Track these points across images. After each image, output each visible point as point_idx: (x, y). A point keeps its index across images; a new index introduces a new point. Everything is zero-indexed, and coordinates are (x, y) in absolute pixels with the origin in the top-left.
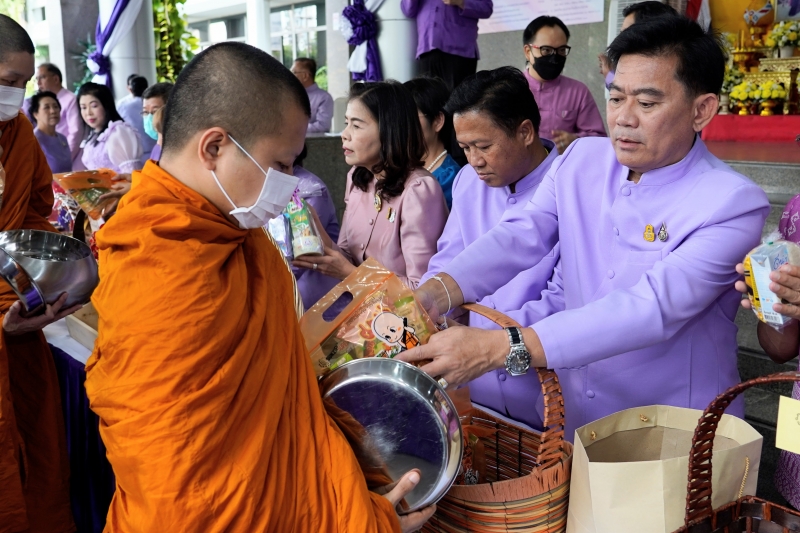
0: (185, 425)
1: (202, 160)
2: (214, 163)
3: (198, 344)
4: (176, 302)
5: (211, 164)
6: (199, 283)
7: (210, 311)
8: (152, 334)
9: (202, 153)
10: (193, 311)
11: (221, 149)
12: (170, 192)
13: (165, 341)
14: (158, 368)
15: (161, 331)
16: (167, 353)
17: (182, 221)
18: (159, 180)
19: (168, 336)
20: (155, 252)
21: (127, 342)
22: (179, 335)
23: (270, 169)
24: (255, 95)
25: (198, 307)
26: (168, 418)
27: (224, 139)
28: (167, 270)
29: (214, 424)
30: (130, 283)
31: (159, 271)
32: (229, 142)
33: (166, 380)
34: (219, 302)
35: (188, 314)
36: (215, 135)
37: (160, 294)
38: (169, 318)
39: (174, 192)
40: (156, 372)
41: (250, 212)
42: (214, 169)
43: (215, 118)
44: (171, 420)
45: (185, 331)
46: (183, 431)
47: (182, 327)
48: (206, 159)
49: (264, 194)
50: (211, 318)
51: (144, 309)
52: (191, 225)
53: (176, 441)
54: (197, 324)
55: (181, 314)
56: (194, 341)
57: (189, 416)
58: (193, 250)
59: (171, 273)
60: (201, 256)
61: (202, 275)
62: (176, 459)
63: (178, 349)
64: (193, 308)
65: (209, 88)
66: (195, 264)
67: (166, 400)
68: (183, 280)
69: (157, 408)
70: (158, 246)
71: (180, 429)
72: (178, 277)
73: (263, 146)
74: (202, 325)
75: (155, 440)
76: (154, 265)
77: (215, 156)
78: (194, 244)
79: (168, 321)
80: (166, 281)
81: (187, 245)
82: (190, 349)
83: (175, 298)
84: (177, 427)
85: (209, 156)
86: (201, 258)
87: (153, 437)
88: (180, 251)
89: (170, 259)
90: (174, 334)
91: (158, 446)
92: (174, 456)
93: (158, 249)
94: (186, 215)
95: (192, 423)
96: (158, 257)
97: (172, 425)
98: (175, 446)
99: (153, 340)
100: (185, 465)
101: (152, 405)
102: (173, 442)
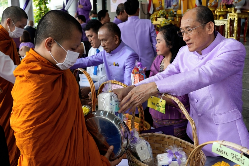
1: (46, 48)
2: (50, 49)
4: (35, 94)
8: (27, 105)
9: (46, 46)
11: (52, 44)
12: (37, 58)
13: (31, 107)
15: (30, 104)
16: (32, 111)
17: (39, 68)
18: (33, 54)
19: (32, 105)
20: (29, 78)
21: (20, 107)
22: (36, 105)
23: (68, 50)
26: (32, 132)
27: (53, 41)
28: (33, 84)
30: (21, 88)
31: (30, 84)
32: (54, 42)
36: (50, 40)
37: (30, 92)
38: (33, 99)
40: (28, 117)
41: (62, 64)
42: (50, 51)
43: (49, 34)
45: (38, 104)
46: (36, 136)
47: (37, 103)
49: (67, 59)
51: (25, 96)
52: (41, 69)
53: (34, 139)
54: (41, 102)
55: (36, 98)
58: (41, 77)
59: (34, 85)
61: (44, 86)
62: (34, 145)
63: (35, 110)
65: (47, 25)
66: (42, 82)
67: (31, 126)
69: (28, 128)
70: (30, 76)
72: (36, 86)
73: (66, 43)
75: (28, 139)
76: (29, 82)
77: (50, 47)
78: (42, 75)
79: (32, 101)
80: (32, 87)
82: (39, 110)
83: (35, 93)
84: (35, 135)
86: (44, 80)
87: (27, 138)
88: (37, 78)
89: (33, 80)
90: (34, 105)
91: (28, 141)
92: (33, 144)
93: (30, 77)
94: (40, 66)
95: (39, 134)
96: (30, 80)
97: (33, 134)
98: (34, 141)
99: (27, 107)
100: (37, 147)
101: (27, 127)
102: (33, 140)
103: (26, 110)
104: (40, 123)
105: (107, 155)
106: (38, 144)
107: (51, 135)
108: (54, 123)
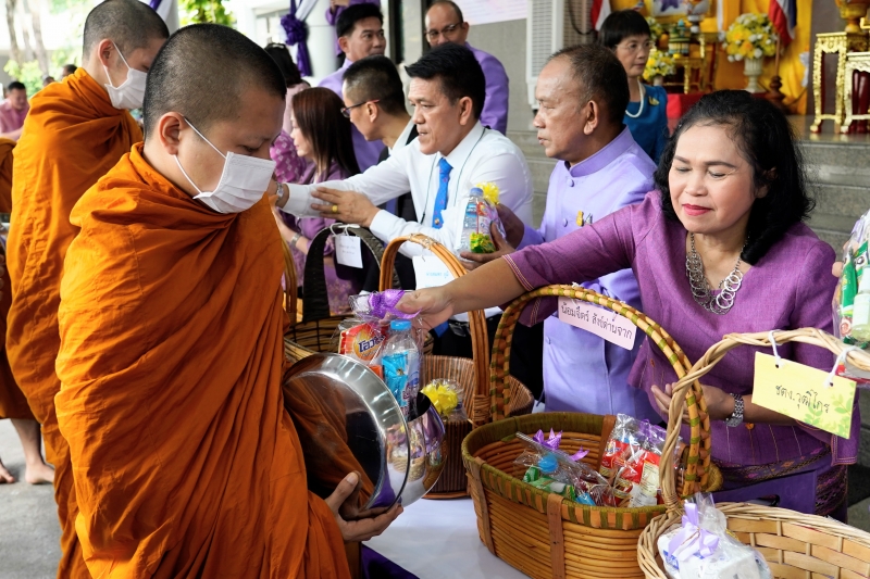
0: (100, 404)
1: (163, 144)
2: (176, 147)
3: (120, 327)
4: (103, 284)
5: (172, 148)
6: (128, 268)
7: (136, 296)
8: (79, 314)
9: (163, 137)
10: (117, 295)
11: (181, 133)
12: (139, 175)
13: (88, 321)
14: (80, 347)
15: (86, 311)
16: (89, 333)
17: (130, 205)
19: (91, 317)
20: (90, 235)
22: (101, 316)
23: (228, 153)
24: (207, 78)
25: (123, 291)
26: (84, 396)
27: (180, 123)
28: (99, 253)
29: (131, 407)
31: (94, 253)
32: (186, 126)
33: (86, 359)
34: (147, 288)
35: (112, 297)
36: (171, 120)
37: (90, 276)
38: (95, 299)
39: (143, 175)
40: (77, 351)
41: (214, 196)
42: (177, 153)
43: (172, 102)
44: (86, 398)
45: (107, 314)
46: (97, 410)
47: (105, 310)
48: (167, 144)
49: (225, 177)
50: (136, 303)
52: (136, 210)
53: (91, 419)
54: (120, 308)
55: (104, 297)
56: (115, 323)
57: (105, 397)
58: (130, 234)
59: (101, 256)
60: (136, 241)
61: (132, 260)
62: (89, 436)
63: (98, 331)
64: (118, 292)
65: (167, 72)
66: (127, 248)
67: (85, 378)
68: (111, 263)
69: (76, 384)
70: (93, 229)
71: (94, 408)
72: (107, 260)
73: (220, 129)
74: (124, 310)
76: (91, 247)
77: (176, 141)
78: (135, 229)
79: (92, 303)
80: (97, 263)
81: (127, 229)
82: (111, 331)
83: (102, 281)
84: (92, 405)
85: (170, 140)
86: (135, 244)
87: (73, 412)
88: (114, 236)
89: (103, 243)
90: (97, 315)
91: (76, 421)
92: (87, 433)
93: (94, 232)
94: (135, 200)
95: (107, 403)
96: (92, 240)
97: (87, 403)
98: (90, 422)
99: (78, 319)
100: (97, 444)
101: (74, 381)
102: (88, 420)
103: (75, 328)
104: (111, 372)
105: (334, 499)
106: (100, 433)
107: (145, 412)
108: (157, 378)
